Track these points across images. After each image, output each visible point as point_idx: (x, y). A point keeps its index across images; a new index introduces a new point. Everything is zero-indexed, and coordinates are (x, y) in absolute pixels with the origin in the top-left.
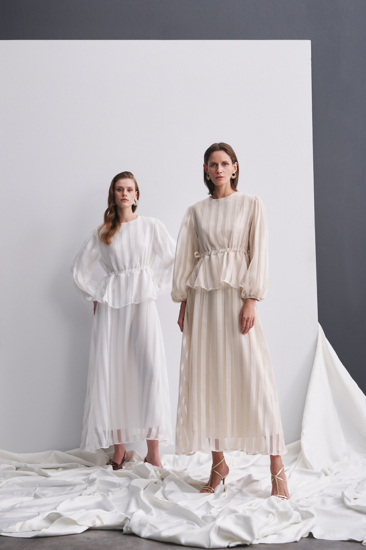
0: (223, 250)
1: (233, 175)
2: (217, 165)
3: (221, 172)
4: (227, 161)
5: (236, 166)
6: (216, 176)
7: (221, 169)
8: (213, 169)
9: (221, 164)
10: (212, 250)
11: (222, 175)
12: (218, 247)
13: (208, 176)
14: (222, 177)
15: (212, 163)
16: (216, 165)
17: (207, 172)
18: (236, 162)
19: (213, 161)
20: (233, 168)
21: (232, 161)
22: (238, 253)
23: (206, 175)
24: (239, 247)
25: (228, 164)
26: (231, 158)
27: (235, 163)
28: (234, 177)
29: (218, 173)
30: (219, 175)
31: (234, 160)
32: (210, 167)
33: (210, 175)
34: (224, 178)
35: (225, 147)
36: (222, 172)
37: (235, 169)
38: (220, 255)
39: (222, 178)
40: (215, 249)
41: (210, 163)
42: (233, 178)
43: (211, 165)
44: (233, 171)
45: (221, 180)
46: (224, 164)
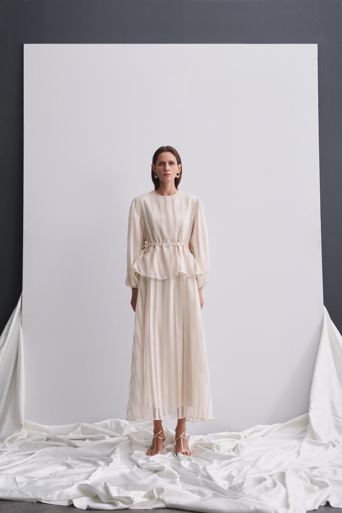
0: (174, 244)
1: (178, 174)
2: (165, 164)
3: (168, 170)
4: (173, 161)
5: (180, 167)
6: (164, 173)
7: (168, 167)
8: (161, 168)
9: (168, 163)
10: (163, 242)
11: (169, 172)
12: (169, 241)
13: (156, 175)
15: (161, 162)
16: (164, 164)
17: (155, 171)
18: (180, 164)
19: (162, 160)
20: (178, 169)
21: (177, 162)
22: (184, 247)
23: (153, 174)
24: (185, 242)
25: (174, 164)
26: (177, 159)
27: (179, 164)
28: (178, 176)
29: (166, 171)
30: (167, 173)
31: (179, 162)
32: (158, 165)
33: (158, 174)
34: (171, 176)
38: (171, 248)
39: (169, 175)
40: (166, 242)
41: (158, 163)
42: (177, 178)
43: (160, 164)
44: (177, 171)
45: (168, 177)
46: (171, 163)
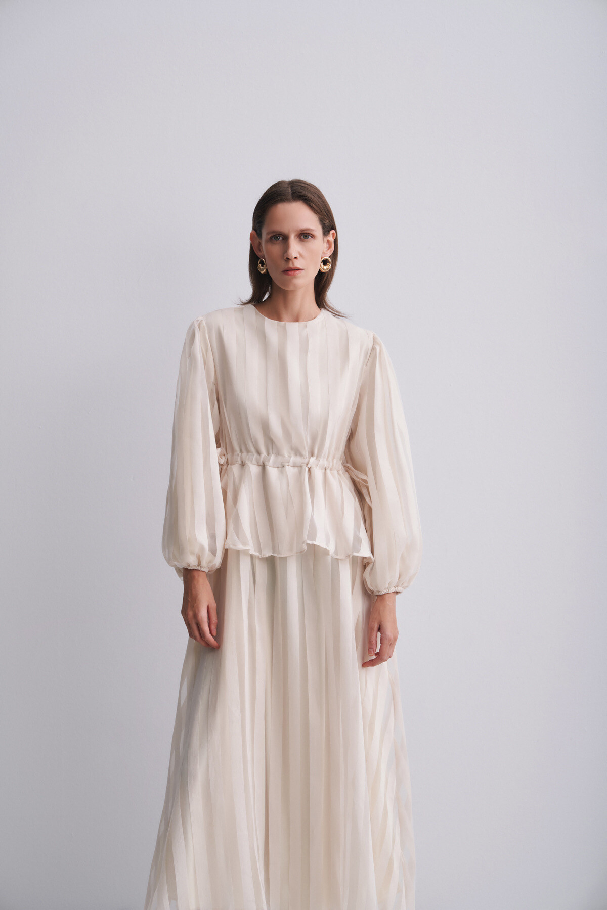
0: (299, 460)
1: (325, 262)
2: (286, 238)
3: (296, 258)
4: (309, 229)
5: (331, 238)
6: (283, 266)
7: (295, 247)
8: (276, 249)
9: (295, 236)
10: (268, 454)
11: (298, 264)
12: (286, 452)
13: (262, 264)
14: (298, 269)
15: (274, 232)
16: (283, 239)
17: (259, 254)
18: (333, 231)
19: (278, 228)
20: (326, 245)
21: (323, 228)
22: (328, 471)
23: (255, 259)
24: (330, 458)
25: (313, 236)
26: (322, 221)
27: (329, 233)
28: (326, 268)
29: (288, 259)
30: (291, 265)
31: (328, 225)
32: (267, 241)
33: (267, 261)
34: (303, 271)
35: (306, 193)
36: (298, 256)
37: (330, 247)
38: (290, 471)
39: (298, 272)
40: (278, 453)
41: (268, 233)
42: (324, 271)
43: (271, 238)
44: (324, 253)
45: (295, 277)
46: (304, 235)
